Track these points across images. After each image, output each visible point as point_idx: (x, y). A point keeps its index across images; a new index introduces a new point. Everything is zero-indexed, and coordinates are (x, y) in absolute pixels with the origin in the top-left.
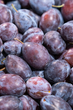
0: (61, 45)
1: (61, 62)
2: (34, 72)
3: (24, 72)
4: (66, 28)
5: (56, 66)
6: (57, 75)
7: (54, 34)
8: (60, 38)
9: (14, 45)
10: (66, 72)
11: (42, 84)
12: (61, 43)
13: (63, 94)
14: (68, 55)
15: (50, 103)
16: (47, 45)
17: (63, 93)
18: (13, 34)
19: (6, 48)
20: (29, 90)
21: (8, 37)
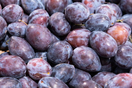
0: (65, 27)
1: (62, 43)
2: (37, 53)
3: (26, 54)
4: (69, 10)
5: (57, 47)
6: (57, 56)
7: (58, 16)
8: (64, 20)
9: (18, 27)
10: (66, 53)
11: (41, 66)
12: (64, 25)
13: (63, 76)
14: (71, 36)
15: (47, 85)
16: (52, 26)
17: (62, 74)
18: (17, 15)
19: (10, 29)
20: (29, 71)
21: (12, 19)
